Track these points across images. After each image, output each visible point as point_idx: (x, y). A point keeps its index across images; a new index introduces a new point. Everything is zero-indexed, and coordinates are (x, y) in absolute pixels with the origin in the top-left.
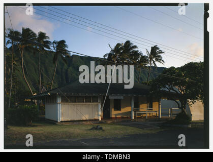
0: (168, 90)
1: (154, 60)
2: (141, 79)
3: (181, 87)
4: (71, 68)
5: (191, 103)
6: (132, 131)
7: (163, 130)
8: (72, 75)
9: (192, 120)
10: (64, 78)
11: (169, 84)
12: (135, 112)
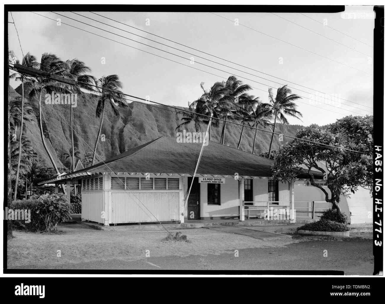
0: (307, 168)
1: (282, 111)
2: (258, 147)
3: (332, 162)
4: (129, 126)
5: (349, 192)
6: (241, 242)
7: (297, 241)
8: (131, 139)
9: (352, 223)
10: (117, 145)
11: (309, 156)
12: (246, 208)
